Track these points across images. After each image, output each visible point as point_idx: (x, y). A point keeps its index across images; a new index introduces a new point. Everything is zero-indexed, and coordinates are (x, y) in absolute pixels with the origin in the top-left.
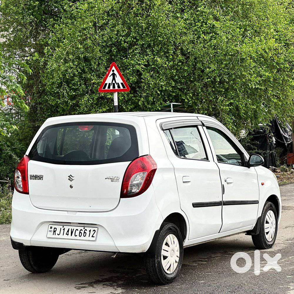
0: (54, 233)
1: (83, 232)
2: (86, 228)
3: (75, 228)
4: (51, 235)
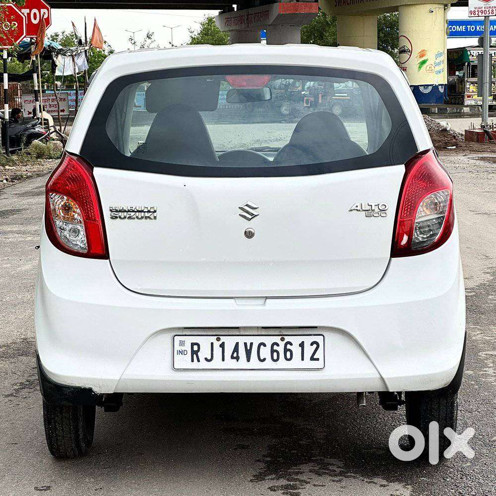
0: (195, 356)
1: (281, 349)
2: (287, 339)
3: (256, 341)
4: (184, 361)
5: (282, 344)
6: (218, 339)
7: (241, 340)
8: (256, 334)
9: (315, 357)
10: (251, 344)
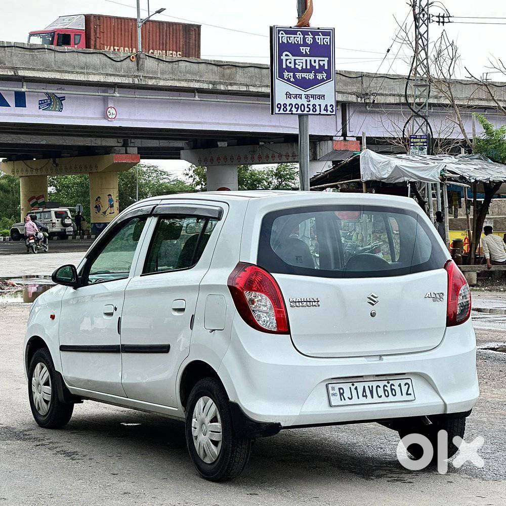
3: (375, 384)
5: (389, 385)
6: (353, 385)
7: (366, 385)
8: (373, 380)
9: (409, 393)
10: (372, 386)
